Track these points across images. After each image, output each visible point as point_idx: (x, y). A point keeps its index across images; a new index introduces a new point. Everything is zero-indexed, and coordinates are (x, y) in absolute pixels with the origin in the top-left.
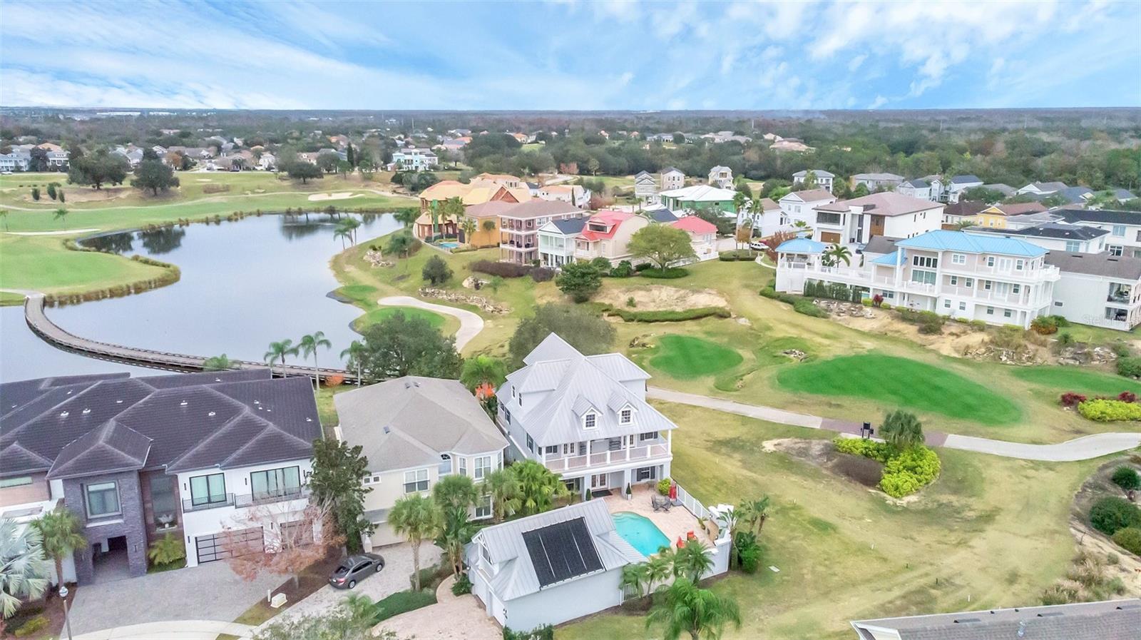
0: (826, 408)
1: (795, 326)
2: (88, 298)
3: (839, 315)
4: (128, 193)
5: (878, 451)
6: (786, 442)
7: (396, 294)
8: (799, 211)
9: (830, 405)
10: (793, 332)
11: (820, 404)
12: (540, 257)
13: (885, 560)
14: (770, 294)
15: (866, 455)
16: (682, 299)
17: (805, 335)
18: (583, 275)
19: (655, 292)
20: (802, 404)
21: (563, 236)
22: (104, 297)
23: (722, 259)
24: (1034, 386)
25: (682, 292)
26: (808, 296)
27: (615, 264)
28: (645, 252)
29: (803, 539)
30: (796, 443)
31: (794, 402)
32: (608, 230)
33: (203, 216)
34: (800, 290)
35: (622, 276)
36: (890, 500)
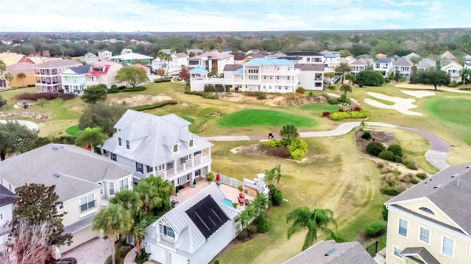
0: (246, 131)
1: (209, 103)
3: (223, 97)
5: (282, 144)
6: (240, 148)
8: (177, 62)
9: (247, 130)
10: (209, 106)
11: (243, 130)
12: (63, 88)
13: (321, 184)
14: (188, 92)
15: (277, 146)
16: (150, 99)
17: (215, 106)
18: (97, 92)
19: (135, 98)
20: (236, 132)
21: (78, 75)
23: (156, 82)
24: (312, 111)
25: (148, 96)
26: (206, 91)
27: (109, 87)
28: (123, 80)
29: (285, 184)
30: (245, 147)
31: (232, 132)
32: (104, 70)
34: (202, 89)
35: (114, 92)
36: (298, 162)
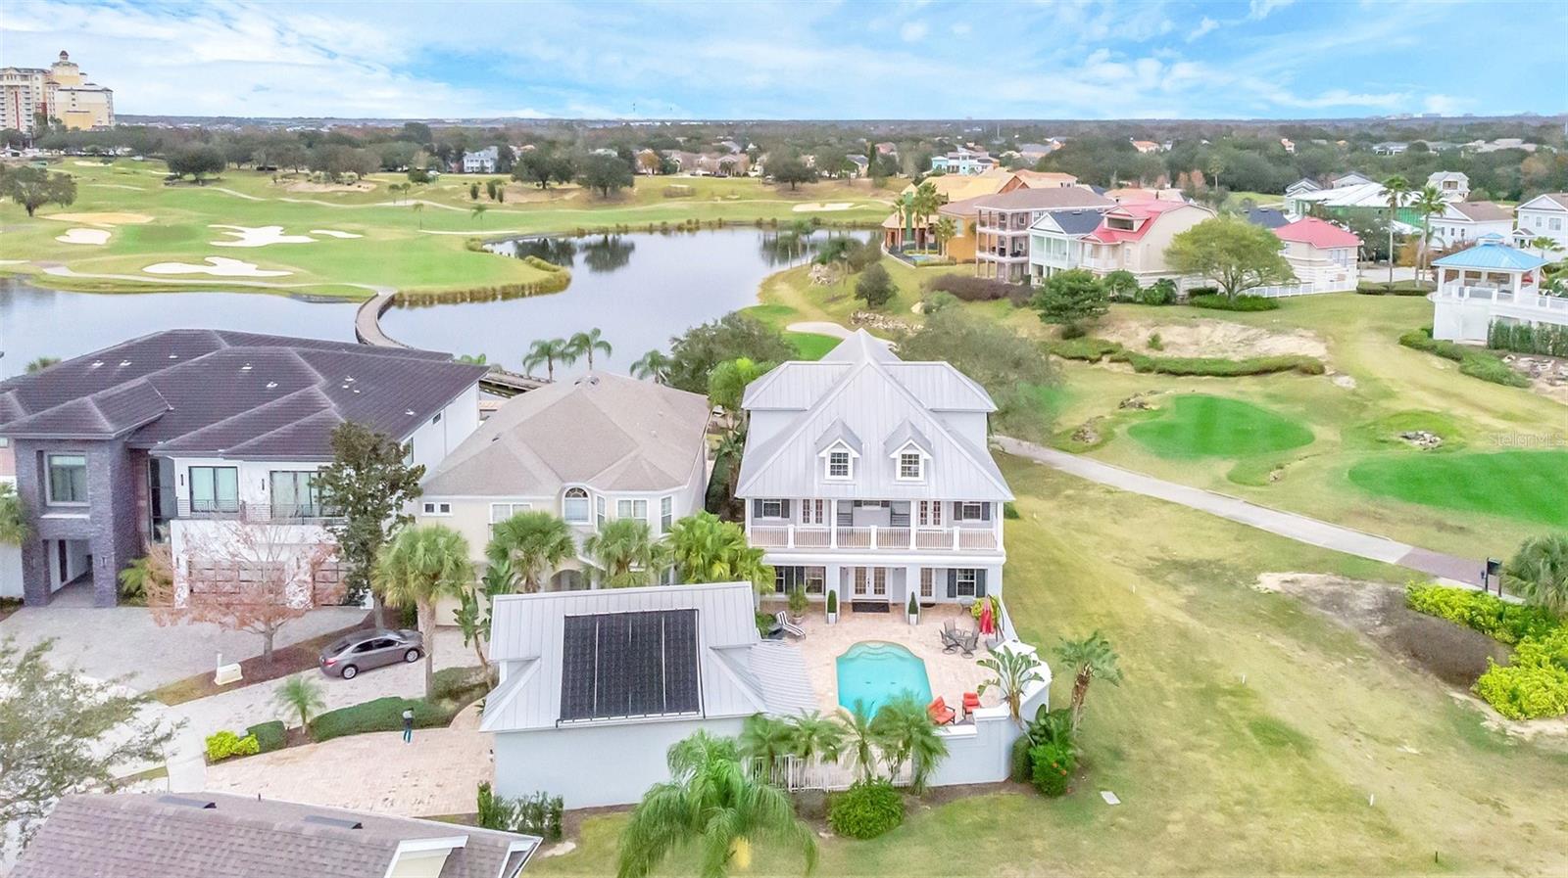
0: (1432, 531)
1: (1443, 394)
2: (444, 299)
3: (1552, 385)
4: (575, 194)
6: (1311, 579)
7: (819, 319)
8: (1558, 227)
9: (1441, 526)
10: (1435, 404)
11: (1421, 521)
12: (1032, 271)
14: (1422, 342)
15: (1472, 623)
16: (1249, 342)
17: (1460, 411)
18: (1073, 292)
19: (1204, 330)
20: (1380, 519)
21: (1065, 236)
22: (463, 300)
23: (1361, 291)
25: (1253, 332)
26: (1496, 348)
27: (1145, 283)
28: (1205, 266)
29: (1215, 754)
30: (1330, 584)
31: (1361, 514)
32: (1137, 226)
33: (646, 224)
34: (1480, 336)
35: (1154, 303)
36: (1493, 720)
